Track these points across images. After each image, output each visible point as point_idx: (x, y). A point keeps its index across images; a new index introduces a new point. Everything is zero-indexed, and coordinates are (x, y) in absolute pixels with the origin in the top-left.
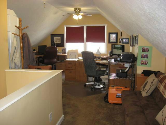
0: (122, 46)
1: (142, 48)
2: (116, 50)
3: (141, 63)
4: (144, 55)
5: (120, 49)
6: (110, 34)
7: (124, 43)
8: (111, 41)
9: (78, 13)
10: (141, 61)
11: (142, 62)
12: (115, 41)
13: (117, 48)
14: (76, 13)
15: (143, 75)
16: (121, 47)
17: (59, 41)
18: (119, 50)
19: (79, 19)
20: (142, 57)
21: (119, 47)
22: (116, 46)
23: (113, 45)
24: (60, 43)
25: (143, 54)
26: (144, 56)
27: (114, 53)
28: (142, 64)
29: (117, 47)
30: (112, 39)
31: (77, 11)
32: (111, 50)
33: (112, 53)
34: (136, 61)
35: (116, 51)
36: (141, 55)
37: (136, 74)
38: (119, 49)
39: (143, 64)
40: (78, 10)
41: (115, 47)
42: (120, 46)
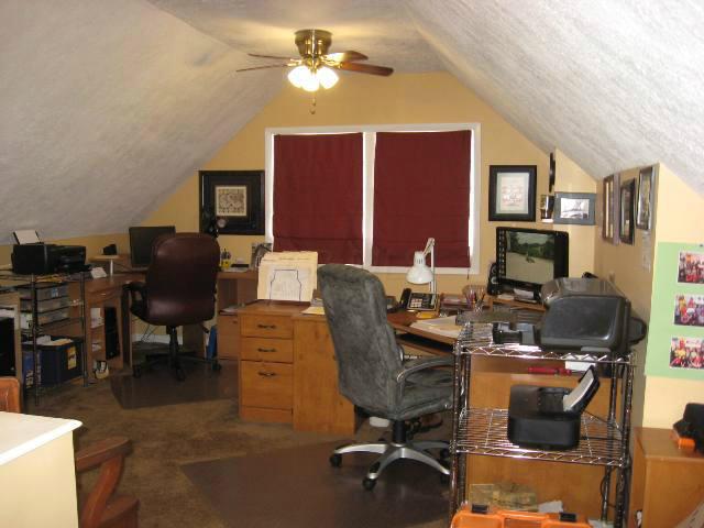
0: (552, 241)
1: (683, 260)
2: (523, 259)
3: (673, 356)
4: (691, 304)
5: (545, 256)
6: (499, 174)
7: (566, 222)
8: (503, 207)
9: (317, 56)
10: (673, 345)
11: (681, 353)
12: (522, 207)
13: (528, 251)
14: (306, 56)
15: (690, 443)
16: (548, 243)
17: (238, 205)
18: (535, 259)
19: (321, 87)
20: (678, 320)
21: (537, 245)
22: (523, 238)
23: (506, 229)
24: (244, 214)
25: (687, 300)
26: (690, 310)
27: (510, 275)
28: (678, 361)
29: (526, 245)
30: (505, 197)
31: (313, 46)
32: (494, 260)
33: (497, 274)
34: (636, 342)
35: (519, 268)
36: (676, 303)
37: (640, 429)
38: (537, 256)
39: (685, 362)
40: (317, 39)
41: (514, 240)
42: (542, 239)
